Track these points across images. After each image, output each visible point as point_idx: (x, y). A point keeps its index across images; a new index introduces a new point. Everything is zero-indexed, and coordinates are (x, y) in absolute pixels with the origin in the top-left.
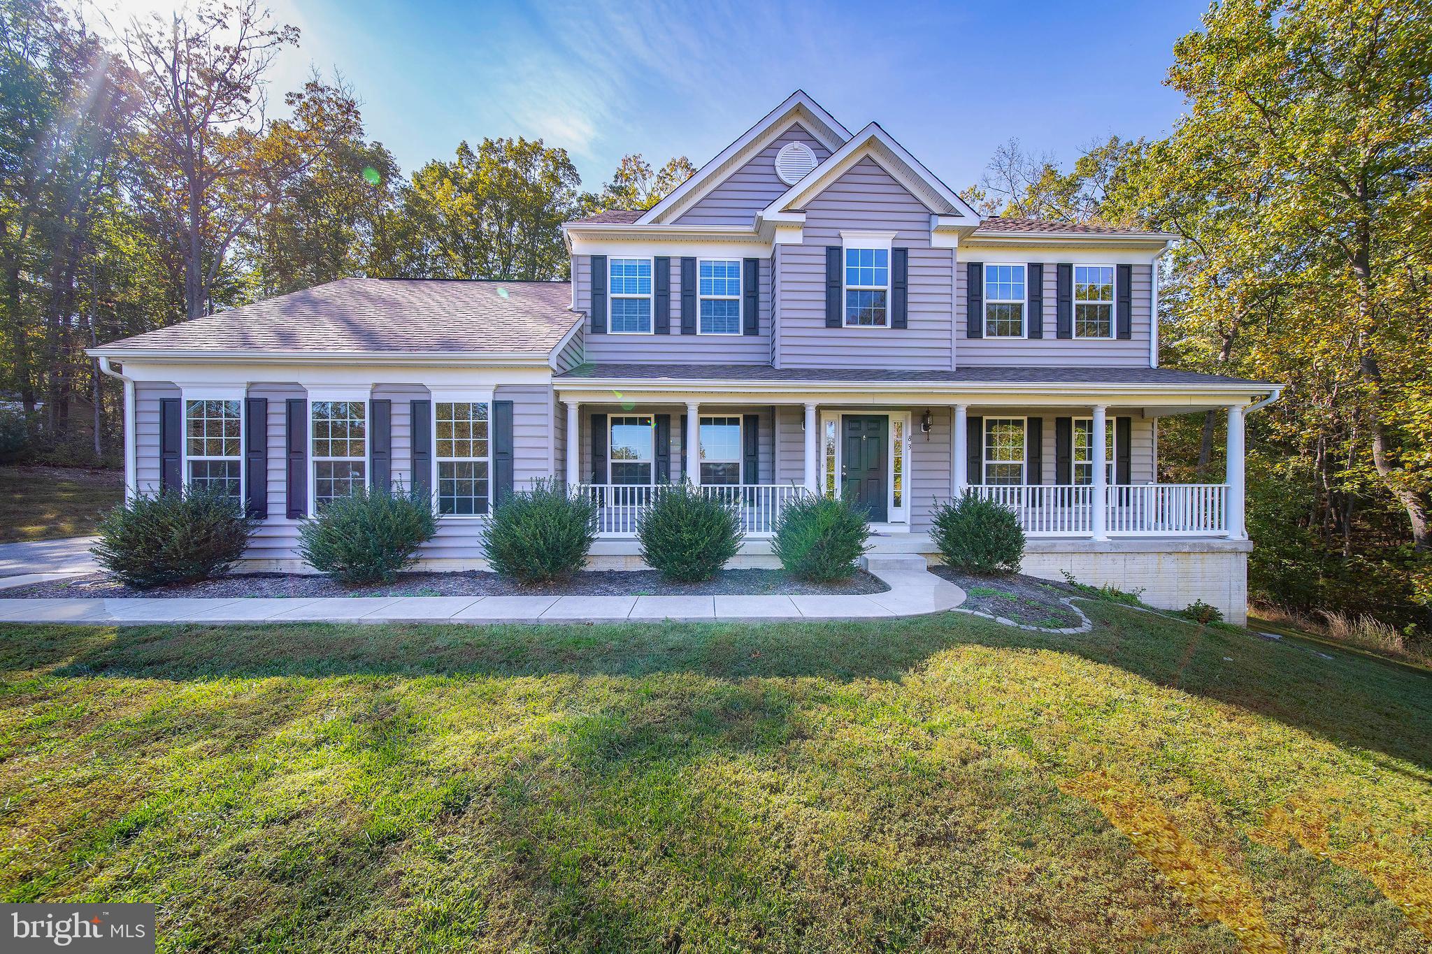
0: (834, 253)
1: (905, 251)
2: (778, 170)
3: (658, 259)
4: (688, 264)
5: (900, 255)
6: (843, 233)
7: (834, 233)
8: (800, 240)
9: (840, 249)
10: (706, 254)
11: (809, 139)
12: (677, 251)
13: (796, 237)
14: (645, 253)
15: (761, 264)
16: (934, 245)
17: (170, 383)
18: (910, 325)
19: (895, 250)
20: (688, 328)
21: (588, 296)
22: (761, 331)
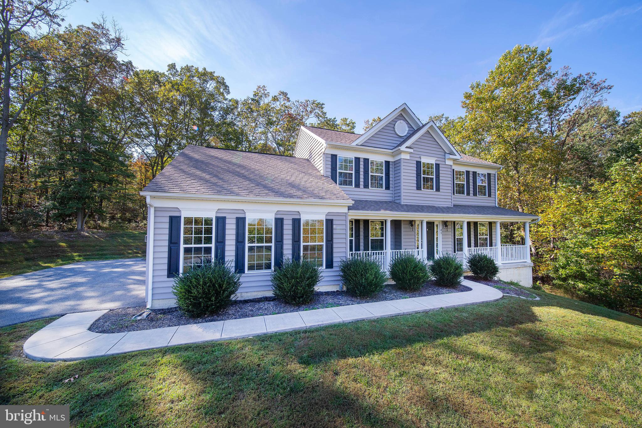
0: (418, 163)
1: (439, 165)
2: (396, 129)
3: (356, 158)
4: (366, 161)
5: (438, 166)
6: (422, 157)
7: (418, 156)
8: (409, 158)
9: (420, 162)
10: (372, 158)
11: (405, 120)
12: (362, 156)
13: (407, 157)
14: (351, 155)
15: (390, 163)
16: (446, 163)
17: (177, 208)
18: (441, 190)
19: (436, 164)
20: (366, 186)
21: (330, 170)
22: (391, 189)
